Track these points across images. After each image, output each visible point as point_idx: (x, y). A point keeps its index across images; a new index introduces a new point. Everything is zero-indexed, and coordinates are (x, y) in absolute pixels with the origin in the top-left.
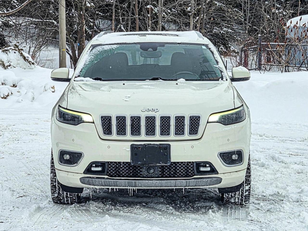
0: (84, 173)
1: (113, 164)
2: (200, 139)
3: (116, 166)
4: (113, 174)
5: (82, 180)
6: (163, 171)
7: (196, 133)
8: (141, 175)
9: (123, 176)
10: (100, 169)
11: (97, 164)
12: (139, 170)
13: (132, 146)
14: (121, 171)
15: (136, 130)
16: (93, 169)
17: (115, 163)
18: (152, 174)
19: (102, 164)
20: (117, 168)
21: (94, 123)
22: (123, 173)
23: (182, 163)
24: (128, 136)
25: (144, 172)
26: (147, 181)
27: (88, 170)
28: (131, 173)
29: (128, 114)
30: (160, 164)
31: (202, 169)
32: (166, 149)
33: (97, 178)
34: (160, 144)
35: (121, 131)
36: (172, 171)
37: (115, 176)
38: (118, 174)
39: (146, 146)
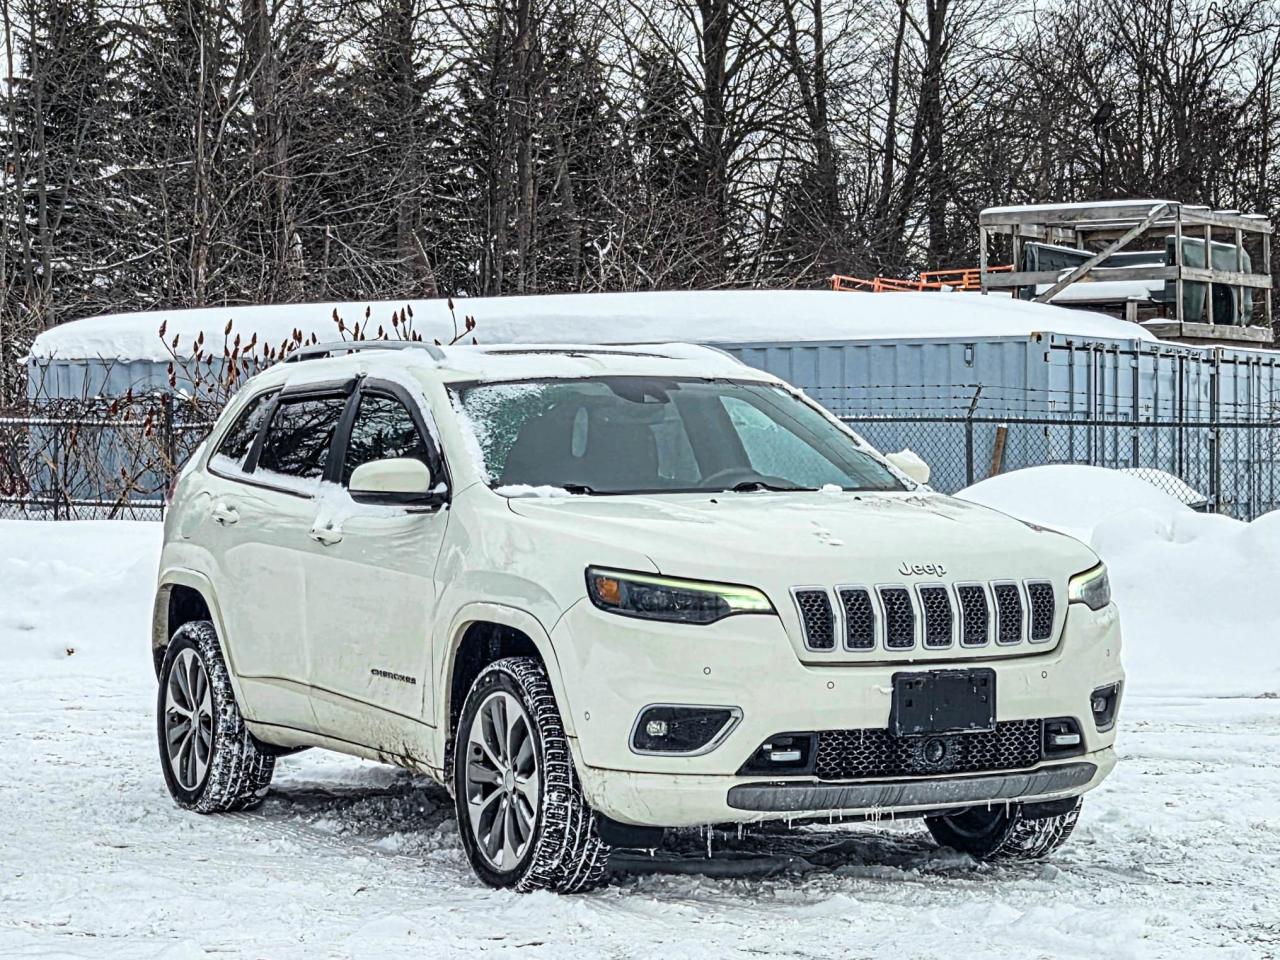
0: (739, 773)
1: (835, 739)
2: (1059, 650)
3: (842, 744)
4: (832, 769)
5: (734, 799)
6: (965, 752)
7: (1048, 635)
8: (909, 766)
9: (859, 775)
10: (795, 755)
11: (779, 741)
12: (905, 751)
13: (895, 677)
14: (856, 758)
15: (900, 633)
16: (776, 757)
17: (841, 733)
18: (937, 761)
19: (800, 741)
20: (845, 749)
21: (774, 612)
22: (861, 763)
23: (1013, 723)
24: (880, 651)
25: (919, 758)
26: (934, 784)
27: (758, 763)
28: (882, 762)
29: (872, 583)
30: (971, 728)
31: (1060, 740)
32: (987, 680)
33: (788, 784)
34: (972, 670)
35: (861, 635)
36: (988, 751)
37: (837, 776)
38: (844, 769)
39: (935, 675)
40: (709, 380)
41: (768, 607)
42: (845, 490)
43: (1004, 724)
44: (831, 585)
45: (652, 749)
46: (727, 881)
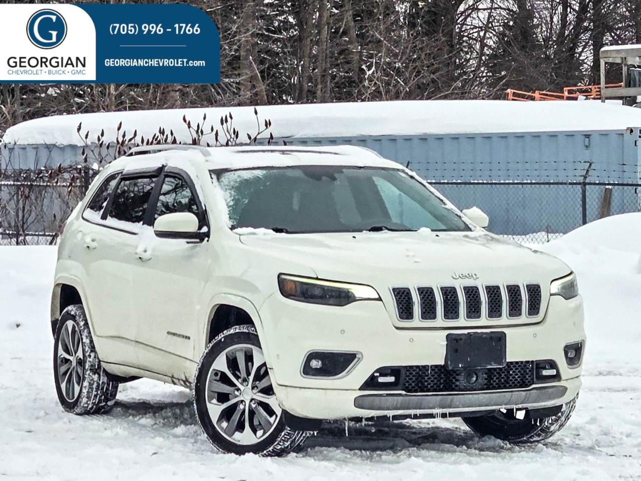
0: (360, 389)
1: (414, 370)
2: (541, 324)
3: (418, 373)
4: (413, 387)
5: (359, 403)
6: (489, 378)
7: (538, 313)
8: (457, 386)
9: (429, 391)
10: (391, 379)
11: (383, 371)
12: (454, 378)
13: (448, 336)
14: (427, 381)
15: (451, 310)
16: (381, 380)
17: (418, 367)
18: (473, 384)
19: (394, 371)
20: (420, 376)
21: (380, 299)
22: (429, 384)
23: (517, 363)
24: (440, 320)
25: (462, 381)
27: (371, 383)
28: (441, 384)
29: (436, 284)
30: (492, 365)
31: (545, 373)
32: (500, 339)
33: (388, 395)
34: (492, 332)
35: (429, 312)
36: (503, 378)
37: (416, 391)
38: (419, 387)
39: (471, 335)
40: (361, 168)
41: (377, 296)
42: (432, 230)
43: (511, 363)
44: (413, 284)
45: (313, 375)
46: (356, 451)
